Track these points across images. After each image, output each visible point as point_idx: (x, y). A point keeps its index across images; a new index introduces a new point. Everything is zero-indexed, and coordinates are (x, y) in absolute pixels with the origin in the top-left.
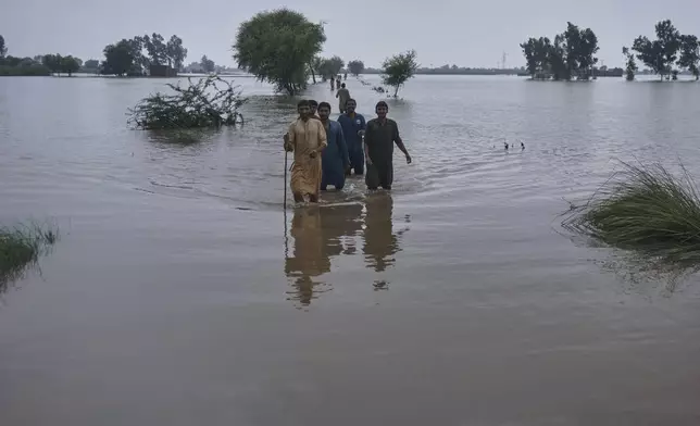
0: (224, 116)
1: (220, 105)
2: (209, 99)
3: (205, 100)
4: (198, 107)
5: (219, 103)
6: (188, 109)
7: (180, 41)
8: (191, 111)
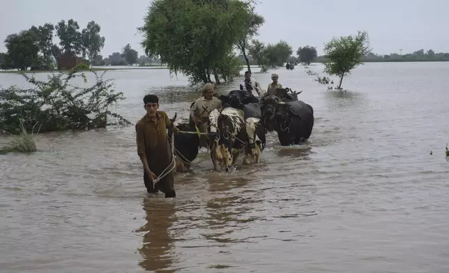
0: (92, 116)
1: (86, 102)
2: (73, 95)
3: (68, 95)
4: (58, 105)
5: (86, 99)
6: (44, 108)
7: (98, 29)
8: (47, 111)
